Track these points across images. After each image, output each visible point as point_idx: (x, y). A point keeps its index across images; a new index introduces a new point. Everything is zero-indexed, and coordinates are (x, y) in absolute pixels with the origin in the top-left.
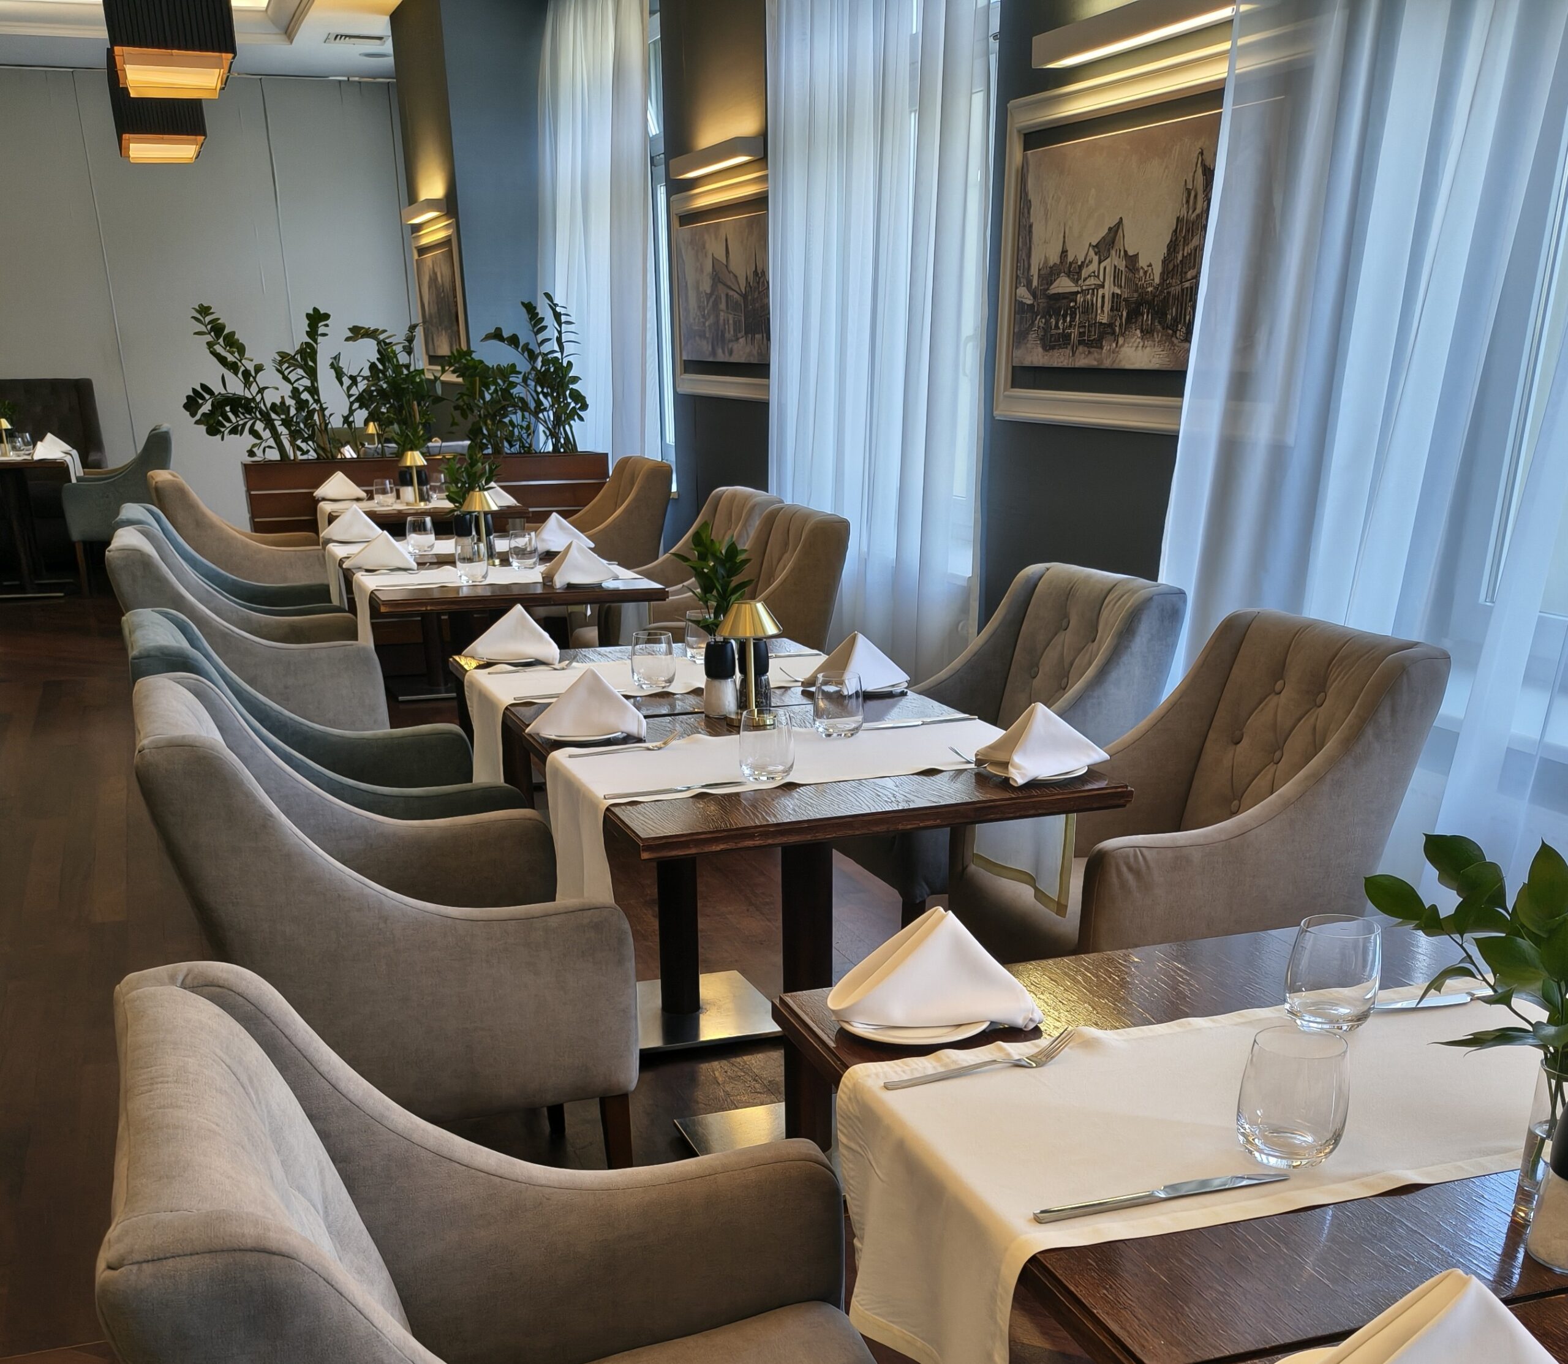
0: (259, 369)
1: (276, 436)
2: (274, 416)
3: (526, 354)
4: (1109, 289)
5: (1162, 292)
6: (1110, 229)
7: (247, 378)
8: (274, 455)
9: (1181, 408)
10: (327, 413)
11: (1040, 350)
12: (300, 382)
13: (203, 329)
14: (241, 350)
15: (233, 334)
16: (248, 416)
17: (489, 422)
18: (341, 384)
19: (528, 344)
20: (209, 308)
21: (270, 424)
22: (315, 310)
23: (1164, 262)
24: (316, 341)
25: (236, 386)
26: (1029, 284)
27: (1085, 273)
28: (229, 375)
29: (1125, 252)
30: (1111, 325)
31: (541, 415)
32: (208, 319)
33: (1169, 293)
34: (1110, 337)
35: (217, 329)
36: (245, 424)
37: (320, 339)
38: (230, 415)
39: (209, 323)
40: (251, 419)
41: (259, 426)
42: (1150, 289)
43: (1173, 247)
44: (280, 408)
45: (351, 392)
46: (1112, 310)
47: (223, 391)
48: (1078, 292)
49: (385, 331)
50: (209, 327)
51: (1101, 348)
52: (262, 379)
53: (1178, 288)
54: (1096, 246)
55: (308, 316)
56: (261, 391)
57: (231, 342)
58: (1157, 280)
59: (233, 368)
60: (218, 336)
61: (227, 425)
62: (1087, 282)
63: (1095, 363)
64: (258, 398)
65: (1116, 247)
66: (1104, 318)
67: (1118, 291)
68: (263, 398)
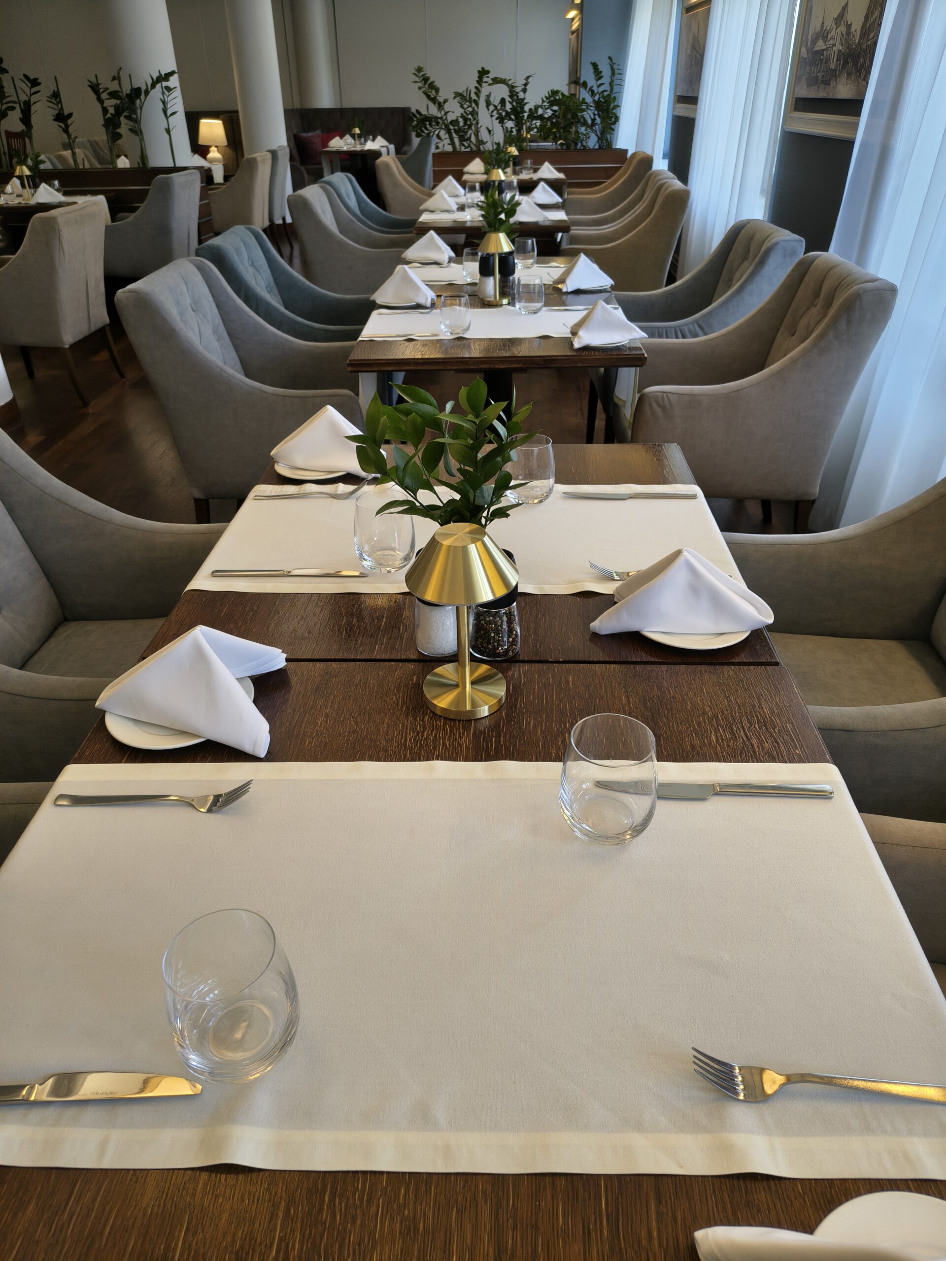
0: (445, 101)
1: (451, 139)
2: (451, 127)
3: (590, 93)
4: (838, 47)
5: (858, 48)
6: (843, 7)
7: (440, 106)
8: (449, 149)
9: (857, 124)
10: (479, 125)
11: (805, 87)
12: (468, 109)
13: (418, 80)
14: (437, 90)
15: (433, 82)
16: (437, 127)
17: (561, 131)
18: (488, 109)
19: (592, 87)
20: (422, 68)
21: (449, 132)
22: (483, 68)
23: (861, 28)
24: (481, 86)
25: (434, 111)
26: (806, 46)
27: (830, 36)
28: (431, 105)
29: (847, 22)
30: (835, 70)
31: (594, 128)
32: (421, 74)
33: (861, 48)
34: (834, 78)
35: (426, 79)
36: (435, 131)
37: (484, 85)
38: (428, 126)
39: (422, 76)
40: (438, 129)
41: (443, 133)
42: (854, 46)
43: (867, 18)
44: (455, 122)
45: (493, 114)
46: (837, 60)
47: (426, 114)
48: (825, 49)
49: (510, 80)
50: (421, 78)
51: (830, 85)
52: (447, 107)
53: (865, 45)
54: (835, 19)
55: (479, 72)
56: (446, 113)
57: (432, 86)
58: (857, 41)
59: (434, 100)
60: (425, 83)
61: (426, 132)
62: (829, 43)
63: (826, 95)
64: (445, 117)
65: (844, 19)
66: (833, 66)
67: (841, 48)
68: (446, 118)
